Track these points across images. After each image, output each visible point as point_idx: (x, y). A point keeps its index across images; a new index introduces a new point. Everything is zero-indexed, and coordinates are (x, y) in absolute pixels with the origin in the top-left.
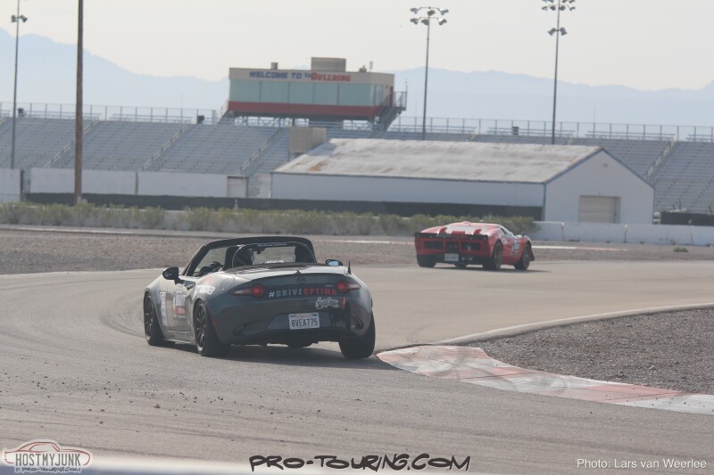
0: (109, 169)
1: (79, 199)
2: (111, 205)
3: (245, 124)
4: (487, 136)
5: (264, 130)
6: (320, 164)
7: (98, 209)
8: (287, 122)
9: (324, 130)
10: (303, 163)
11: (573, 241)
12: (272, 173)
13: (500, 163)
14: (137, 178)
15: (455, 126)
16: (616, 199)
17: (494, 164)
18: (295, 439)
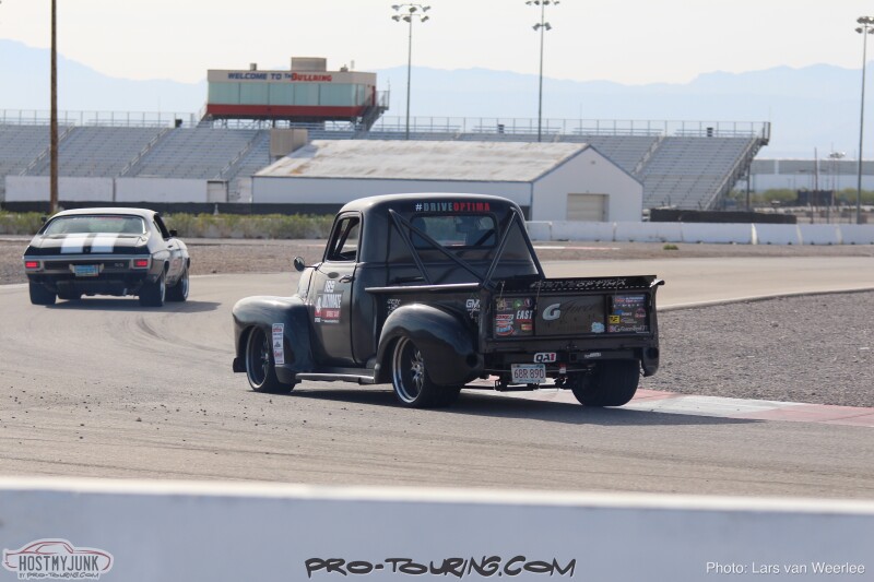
0: (86, 176)
1: (55, 206)
3: (224, 127)
4: (473, 134)
5: (245, 132)
6: (302, 167)
8: (267, 124)
9: (305, 131)
10: (285, 166)
11: (561, 240)
12: (253, 177)
13: (486, 163)
14: (114, 185)
15: (439, 125)
16: (605, 197)
17: (480, 163)
18: (280, 451)
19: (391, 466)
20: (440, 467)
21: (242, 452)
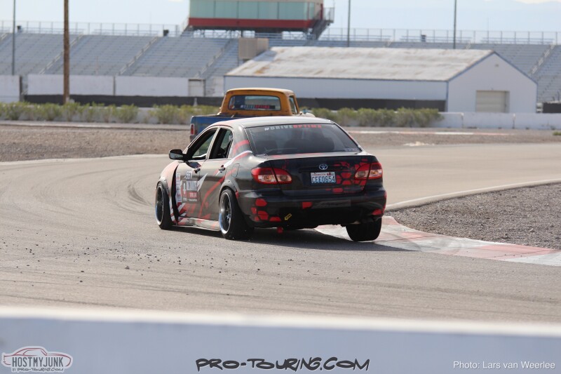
0: (92, 74)
1: (67, 99)
2: (93, 103)
3: (202, 36)
4: (401, 43)
5: (219, 40)
6: (264, 68)
7: (82, 107)
8: (237, 34)
9: (266, 40)
10: (250, 67)
11: (471, 128)
12: (225, 76)
13: (410, 65)
14: (114, 82)
15: (374, 35)
16: (506, 93)
17: (406, 66)
18: (239, 293)
19: (325, 305)
20: (364, 307)
21: (208, 293)
